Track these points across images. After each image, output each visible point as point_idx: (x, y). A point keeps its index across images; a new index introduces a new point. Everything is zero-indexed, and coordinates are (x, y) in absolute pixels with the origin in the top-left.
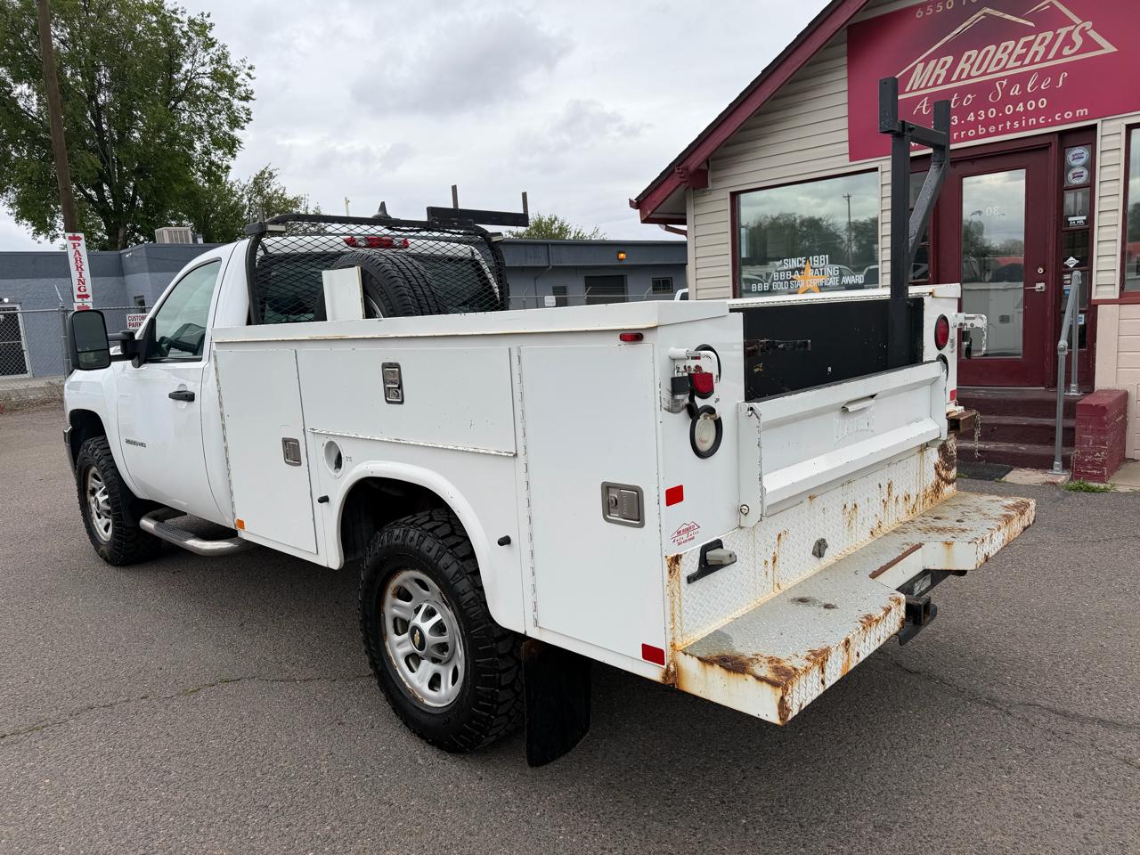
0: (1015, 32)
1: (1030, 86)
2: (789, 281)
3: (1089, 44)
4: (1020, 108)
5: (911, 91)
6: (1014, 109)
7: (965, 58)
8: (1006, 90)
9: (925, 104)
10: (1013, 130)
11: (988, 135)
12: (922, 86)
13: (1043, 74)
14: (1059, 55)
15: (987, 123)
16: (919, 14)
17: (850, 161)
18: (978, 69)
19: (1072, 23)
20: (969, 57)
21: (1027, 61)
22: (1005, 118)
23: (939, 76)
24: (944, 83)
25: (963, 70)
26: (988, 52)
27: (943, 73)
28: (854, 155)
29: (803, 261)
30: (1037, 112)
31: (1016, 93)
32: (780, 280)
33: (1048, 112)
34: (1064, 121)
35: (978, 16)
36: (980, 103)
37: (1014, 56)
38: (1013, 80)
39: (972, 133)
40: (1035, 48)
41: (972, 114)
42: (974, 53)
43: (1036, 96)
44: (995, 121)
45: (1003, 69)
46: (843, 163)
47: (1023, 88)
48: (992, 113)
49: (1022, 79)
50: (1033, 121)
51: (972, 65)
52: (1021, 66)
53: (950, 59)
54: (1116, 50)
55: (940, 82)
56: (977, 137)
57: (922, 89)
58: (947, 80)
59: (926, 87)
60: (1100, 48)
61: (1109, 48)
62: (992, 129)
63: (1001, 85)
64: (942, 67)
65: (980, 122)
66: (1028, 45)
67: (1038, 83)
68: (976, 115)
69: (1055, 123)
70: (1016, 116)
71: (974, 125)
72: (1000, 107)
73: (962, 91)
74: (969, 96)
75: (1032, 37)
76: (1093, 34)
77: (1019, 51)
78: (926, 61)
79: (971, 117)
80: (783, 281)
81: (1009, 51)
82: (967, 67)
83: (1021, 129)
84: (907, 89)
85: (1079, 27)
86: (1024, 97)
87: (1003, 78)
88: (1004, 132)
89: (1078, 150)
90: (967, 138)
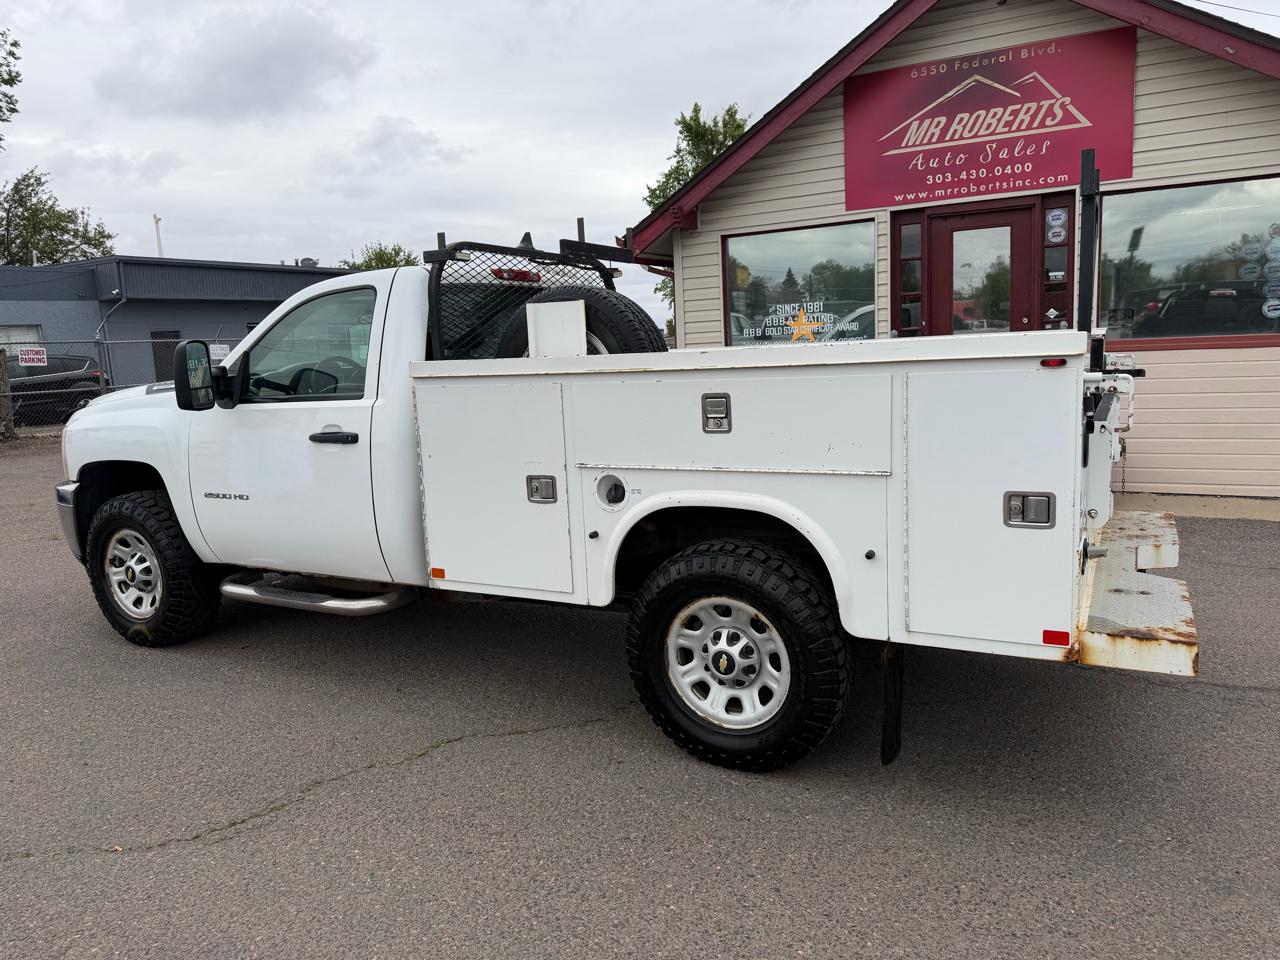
0: (1004, 101)
1: (1016, 151)
2: (782, 327)
3: (1068, 118)
4: (1008, 170)
5: (906, 146)
6: (1003, 170)
7: (957, 119)
8: (996, 153)
9: (920, 162)
10: (1001, 190)
11: (979, 193)
12: (917, 143)
13: (1029, 140)
14: (1042, 125)
15: (978, 182)
16: (914, 74)
17: (847, 210)
18: (970, 131)
19: (1054, 97)
20: (962, 119)
21: (1014, 127)
22: (995, 179)
23: (933, 134)
24: (938, 142)
25: (956, 131)
26: (979, 116)
27: (937, 132)
28: (851, 205)
29: (797, 308)
30: (1023, 175)
31: (1005, 156)
32: (773, 326)
33: (1034, 175)
34: (1047, 185)
35: (968, 83)
36: (972, 163)
37: (1002, 123)
38: (1002, 144)
39: (964, 190)
40: (1021, 116)
41: (964, 173)
42: (966, 116)
43: (1023, 160)
44: (986, 181)
45: (993, 134)
46: (840, 212)
47: (1011, 152)
48: (983, 173)
49: (1010, 144)
50: (1019, 183)
51: (964, 127)
52: (1009, 132)
53: (943, 120)
54: (1091, 125)
55: (934, 140)
56: (969, 194)
57: (918, 145)
58: (941, 139)
59: (921, 144)
60: (1078, 122)
61: (1085, 123)
62: (983, 188)
63: (991, 147)
64: (937, 126)
65: (972, 181)
66: (1015, 113)
67: (1025, 148)
68: (968, 174)
69: (1039, 186)
70: (1004, 177)
71: (966, 183)
72: (990, 168)
73: (956, 151)
74: (962, 156)
75: (1019, 106)
76: (1071, 108)
77: (1007, 118)
78: (921, 120)
79: (964, 176)
80: (777, 327)
81: (997, 117)
82: (960, 128)
83: (1009, 190)
84: (903, 144)
85: (1059, 101)
86: (1012, 161)
87: (993, 142)
88: (994, 191)
89: (1056, 212)
90: (960, 195)
